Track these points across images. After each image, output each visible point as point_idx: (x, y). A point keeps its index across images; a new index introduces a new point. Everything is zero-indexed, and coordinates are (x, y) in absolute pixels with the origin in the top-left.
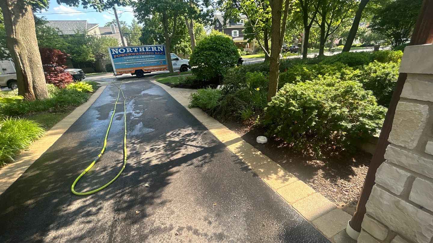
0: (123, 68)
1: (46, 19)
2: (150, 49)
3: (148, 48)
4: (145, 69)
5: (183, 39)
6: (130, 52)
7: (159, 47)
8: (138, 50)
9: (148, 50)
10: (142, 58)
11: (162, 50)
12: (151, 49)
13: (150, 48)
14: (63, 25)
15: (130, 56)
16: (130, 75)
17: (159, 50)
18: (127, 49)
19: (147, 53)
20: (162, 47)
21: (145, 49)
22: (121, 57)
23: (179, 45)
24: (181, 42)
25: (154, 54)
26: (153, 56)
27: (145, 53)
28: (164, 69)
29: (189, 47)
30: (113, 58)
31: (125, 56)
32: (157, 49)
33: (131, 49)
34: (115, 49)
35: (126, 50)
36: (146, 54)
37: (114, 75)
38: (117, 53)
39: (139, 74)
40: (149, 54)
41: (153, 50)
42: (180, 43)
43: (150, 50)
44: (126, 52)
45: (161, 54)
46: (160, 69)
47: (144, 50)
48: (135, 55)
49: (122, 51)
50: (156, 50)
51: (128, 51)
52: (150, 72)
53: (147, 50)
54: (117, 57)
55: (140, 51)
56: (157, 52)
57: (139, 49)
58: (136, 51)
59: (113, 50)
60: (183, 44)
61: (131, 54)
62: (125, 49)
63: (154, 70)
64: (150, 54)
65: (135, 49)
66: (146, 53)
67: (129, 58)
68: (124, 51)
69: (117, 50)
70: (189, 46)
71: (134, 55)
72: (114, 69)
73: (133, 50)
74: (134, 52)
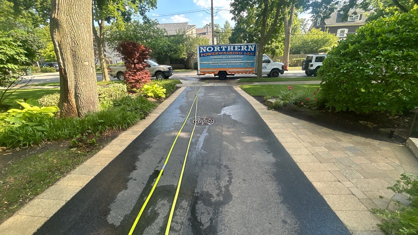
0: (207, 68)
1: (158, 21)
2: (239, 48)
3: (237, 47)
4: (229, 70)
5: (275, 39)
6: (218, 51)
7: (250, 47)
8: (226, 49)
9: (237, 49)
10: (228, 58)
11: (253, 50)
12: (241, 48)
13: (239, 47)
14: (170, 27)
15: (217, 55)
16: (212, 75)
17: (249, 50)
18: (216, 47)
19: (235, 53)
20: (253, 46)
21: (234, 48)
22: (208, 55)
23: (269, 46)
24: (272, 42)
25: (243, 54)
26: (242, 56)
27: (233, 53)
28: (250, 72)
29: (281, 48)
30: (200, 56)
31: (212, 55)
32: (247, 48)
33: (219, 48)
34: (203, 47)
35: (214, 49)
36: (234, 53)
37: (198, 74)
38: (205, 51)
39: (222, 76)
40: (237, 54)
41: (242, 50)
42: (271, 44)
43: (239, 50)
44: (213, 51)
45: (250, 55)
46: (246, 72)
47: (232, 50)
48: (223, 54)
49: (210, 49)
50: (246, 50)
51: (216, 50)
52: (234, 75)
53: (236, 50)
54: (204, 56)
55: (229, 50)
56: (247, 52)
57: (227, 48)
58: (224, 50)
59: (202, 48)
60: (274, 44)
61: (219, 53)
62: (213, 47)
63: (238, 72)
64: (239, 54)
65: (224, 47)
66: (234, 52)
67: (215, 57)
68: (212, 49)
69: (205, 48)
70: (281, 46)
71: (221, 54)
72: (199, 69)
73: (221, 49)
74: (221, 51)
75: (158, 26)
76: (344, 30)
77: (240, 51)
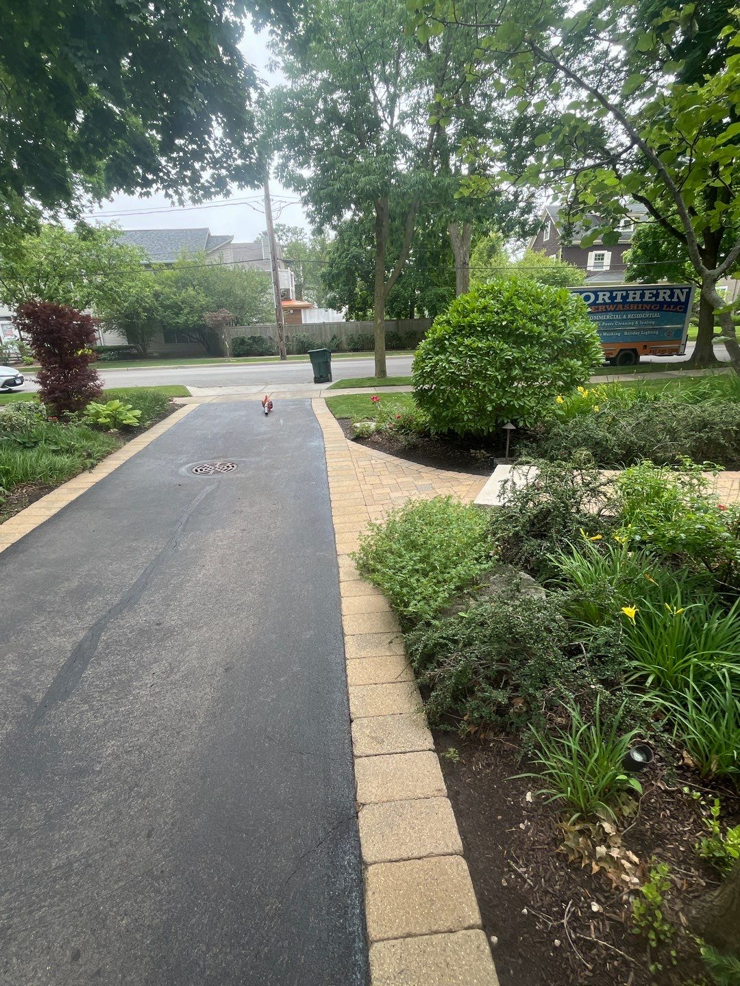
1: (120, 227)
2: (654, 295)
3: (650, 293)
7: (677, 292)
8: (624, 298)
9: (650, 298)
10: (626, 320)
11: (683, 299)
12: (657, 295)
13: (655, 292)
15: (603, 312)
17: (675, 300)
18: (601, 294)
19: (642, 307)
20: (685, 291)
21: (642, 296)
25: (661, 310)
26: (657, 315)
27: (638, 307)
32: (671, 296)
33: (608, 294)
36: (640, 308)
40: (646, 310)
41: (660, 299)
43: (653, 299)
45: (676, 311)
47: (638, 299)
48: (615, 311)
50: (668, 300)
51: (600, 301)
53: (646, 299)
55: (630, 299)
56: (669, 304)
57: (628, 295)
58: (619, 300)
61: (606, 308)
64: (651, 310)
65: (619, 294)
66: (640, 305)
71: (611, 311)
73: (612, 298)
74: (613, 303)
75: (120, 240)
76: (603, 255)
77: (656, 302)
